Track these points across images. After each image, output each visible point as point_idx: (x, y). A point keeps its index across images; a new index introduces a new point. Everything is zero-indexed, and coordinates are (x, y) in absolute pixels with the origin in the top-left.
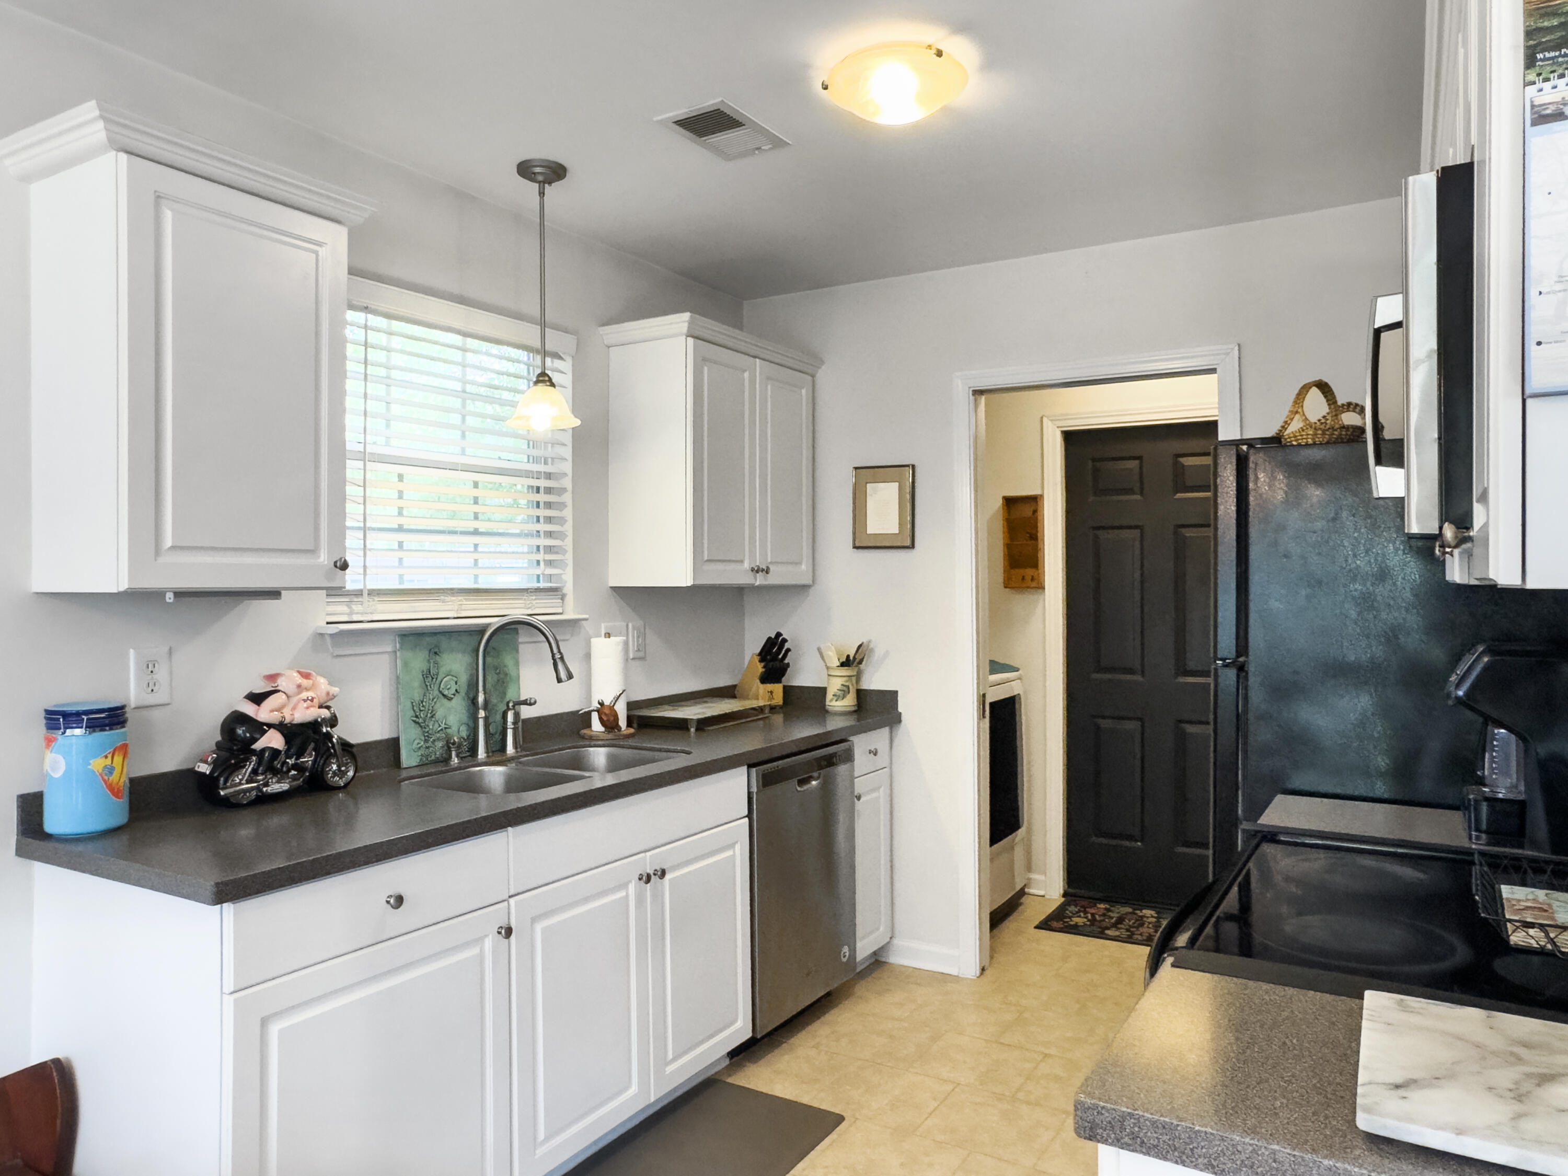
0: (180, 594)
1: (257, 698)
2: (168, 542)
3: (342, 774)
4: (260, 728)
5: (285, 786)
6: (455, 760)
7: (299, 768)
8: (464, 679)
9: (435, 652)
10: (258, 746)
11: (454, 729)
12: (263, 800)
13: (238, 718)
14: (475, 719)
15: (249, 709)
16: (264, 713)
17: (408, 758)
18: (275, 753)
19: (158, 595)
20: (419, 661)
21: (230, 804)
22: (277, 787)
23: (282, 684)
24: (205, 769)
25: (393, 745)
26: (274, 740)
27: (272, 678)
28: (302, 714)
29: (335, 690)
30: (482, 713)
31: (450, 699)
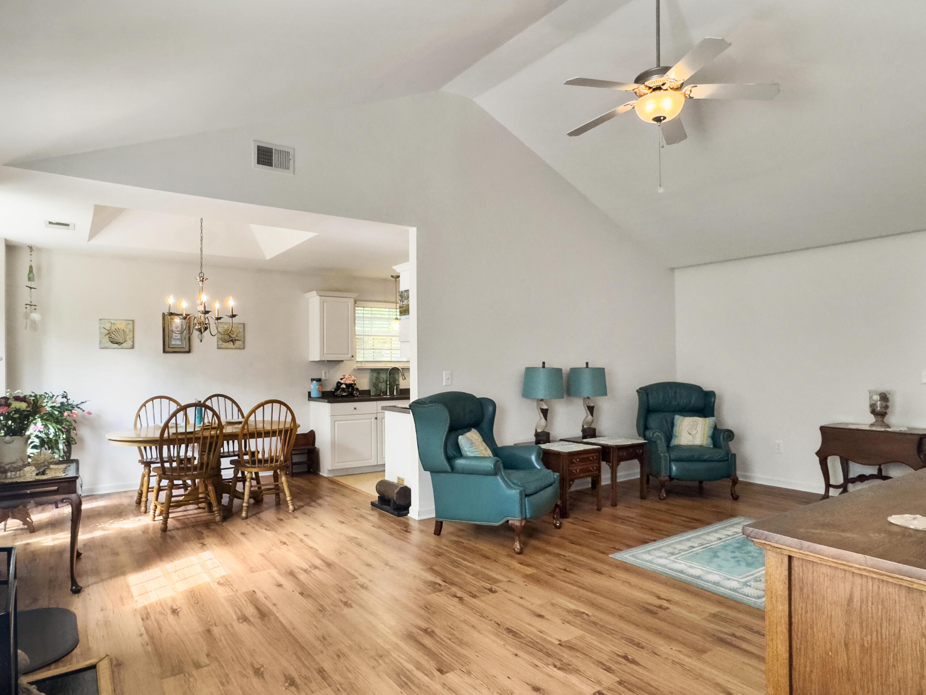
0: (328, 361)
1: (341, 379)
2: (325, 353)
3: (356, 394)
4: (342, 384)
5: (345, 394)
6: (382, 395)
7: (348, 391)
8: (385, 379)
9: (379, 373)
10: (342, 387)
11: (383, 389)
12: (343, 396)
13: (339, 382)
14: (387, 387)
15: (340, 381)
16: (342, 382)
17: (372, 394)
18: (344, 388)
19: (324, 361)
20: (375, 375)
21: (337, 396)
22: (344, 394)
23: (346, 377)
24: (333, 390)
25: (369, 391)
26: (344, 386)
27: (344, 376)
28: (348, 382)
29: (355, 379)
30: (388, 386)
31: (382, 383)
